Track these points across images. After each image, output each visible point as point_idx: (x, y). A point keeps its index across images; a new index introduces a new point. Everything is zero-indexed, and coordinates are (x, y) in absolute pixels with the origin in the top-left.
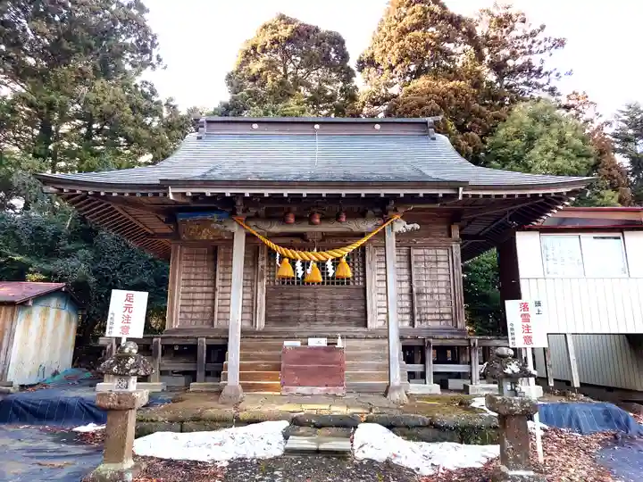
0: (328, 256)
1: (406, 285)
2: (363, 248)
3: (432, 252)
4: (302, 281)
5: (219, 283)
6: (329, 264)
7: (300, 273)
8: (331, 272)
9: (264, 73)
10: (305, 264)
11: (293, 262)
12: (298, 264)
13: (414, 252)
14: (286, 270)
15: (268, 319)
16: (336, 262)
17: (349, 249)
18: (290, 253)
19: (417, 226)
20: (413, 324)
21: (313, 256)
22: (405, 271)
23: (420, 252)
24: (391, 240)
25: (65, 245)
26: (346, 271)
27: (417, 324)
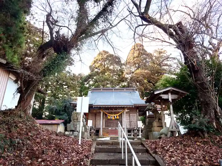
0: (115, 115)
1: (129, 120)
2: (122, 113)
3: (134, 114)
4: (111, 119)
5: (97, 120)
6: (115, 117)
7: (111, 118)
8: (116, 118)
9: (100, 67)
10: (112, 117)
11: (110, 116)
12: (111, 117)
13: (130, 114)
14: (109, 118)
15: (105, 126)
16: (117, 116)
17: (119, 114)
18: (110, 115)
19: (129, 111)
20: (130, 127)
21: (113, 115)
22: (129, 118)
23: (132, 114)
24: (125, 113)
25: (62, 113)
26: (118, 118)
27: (131, 127)
